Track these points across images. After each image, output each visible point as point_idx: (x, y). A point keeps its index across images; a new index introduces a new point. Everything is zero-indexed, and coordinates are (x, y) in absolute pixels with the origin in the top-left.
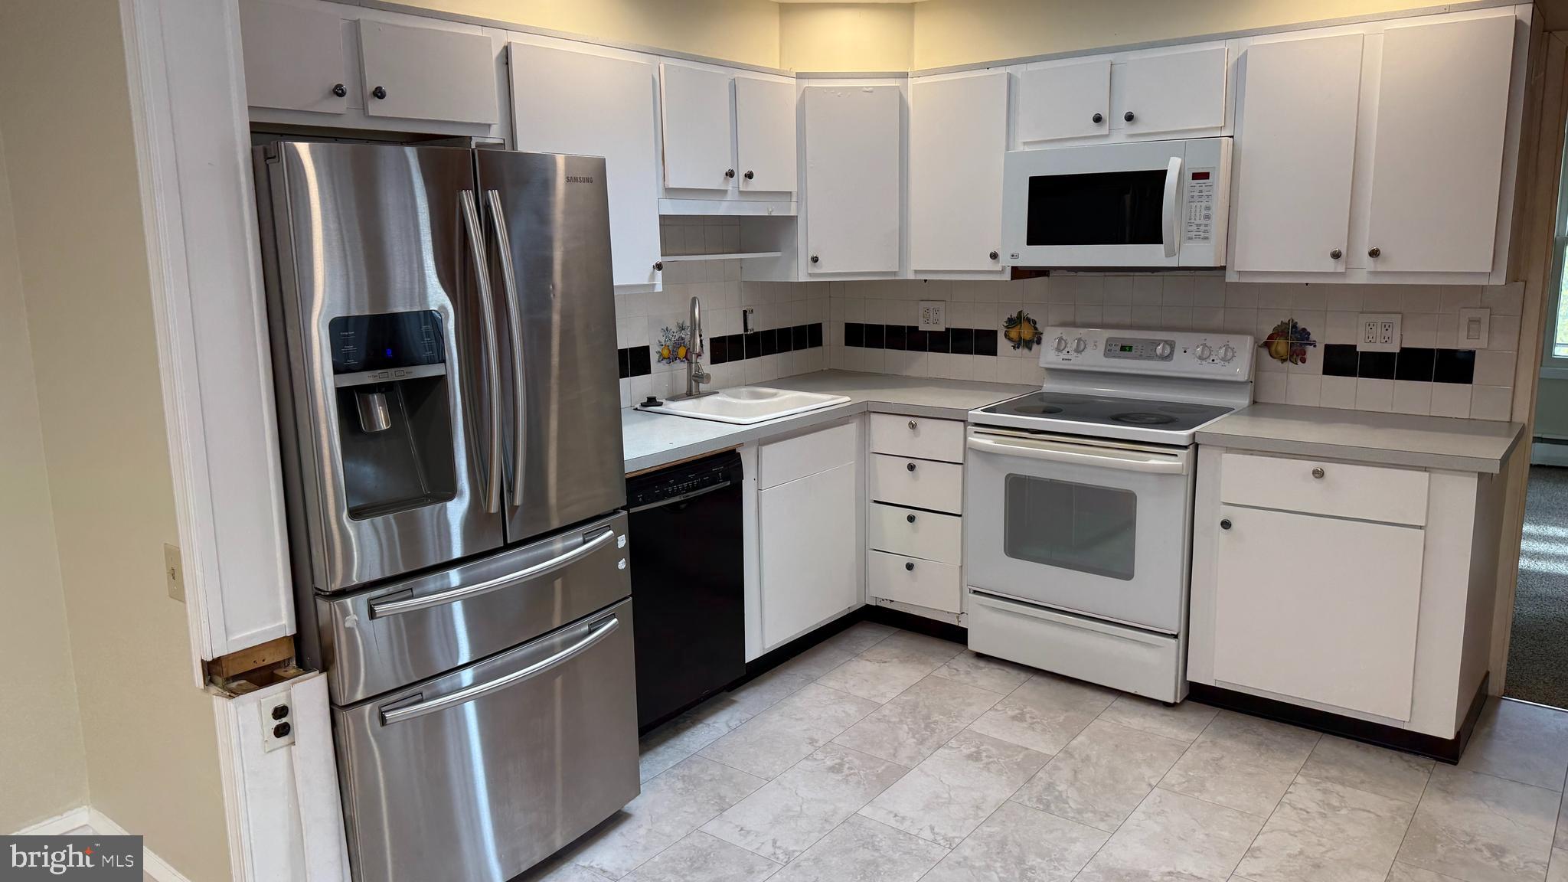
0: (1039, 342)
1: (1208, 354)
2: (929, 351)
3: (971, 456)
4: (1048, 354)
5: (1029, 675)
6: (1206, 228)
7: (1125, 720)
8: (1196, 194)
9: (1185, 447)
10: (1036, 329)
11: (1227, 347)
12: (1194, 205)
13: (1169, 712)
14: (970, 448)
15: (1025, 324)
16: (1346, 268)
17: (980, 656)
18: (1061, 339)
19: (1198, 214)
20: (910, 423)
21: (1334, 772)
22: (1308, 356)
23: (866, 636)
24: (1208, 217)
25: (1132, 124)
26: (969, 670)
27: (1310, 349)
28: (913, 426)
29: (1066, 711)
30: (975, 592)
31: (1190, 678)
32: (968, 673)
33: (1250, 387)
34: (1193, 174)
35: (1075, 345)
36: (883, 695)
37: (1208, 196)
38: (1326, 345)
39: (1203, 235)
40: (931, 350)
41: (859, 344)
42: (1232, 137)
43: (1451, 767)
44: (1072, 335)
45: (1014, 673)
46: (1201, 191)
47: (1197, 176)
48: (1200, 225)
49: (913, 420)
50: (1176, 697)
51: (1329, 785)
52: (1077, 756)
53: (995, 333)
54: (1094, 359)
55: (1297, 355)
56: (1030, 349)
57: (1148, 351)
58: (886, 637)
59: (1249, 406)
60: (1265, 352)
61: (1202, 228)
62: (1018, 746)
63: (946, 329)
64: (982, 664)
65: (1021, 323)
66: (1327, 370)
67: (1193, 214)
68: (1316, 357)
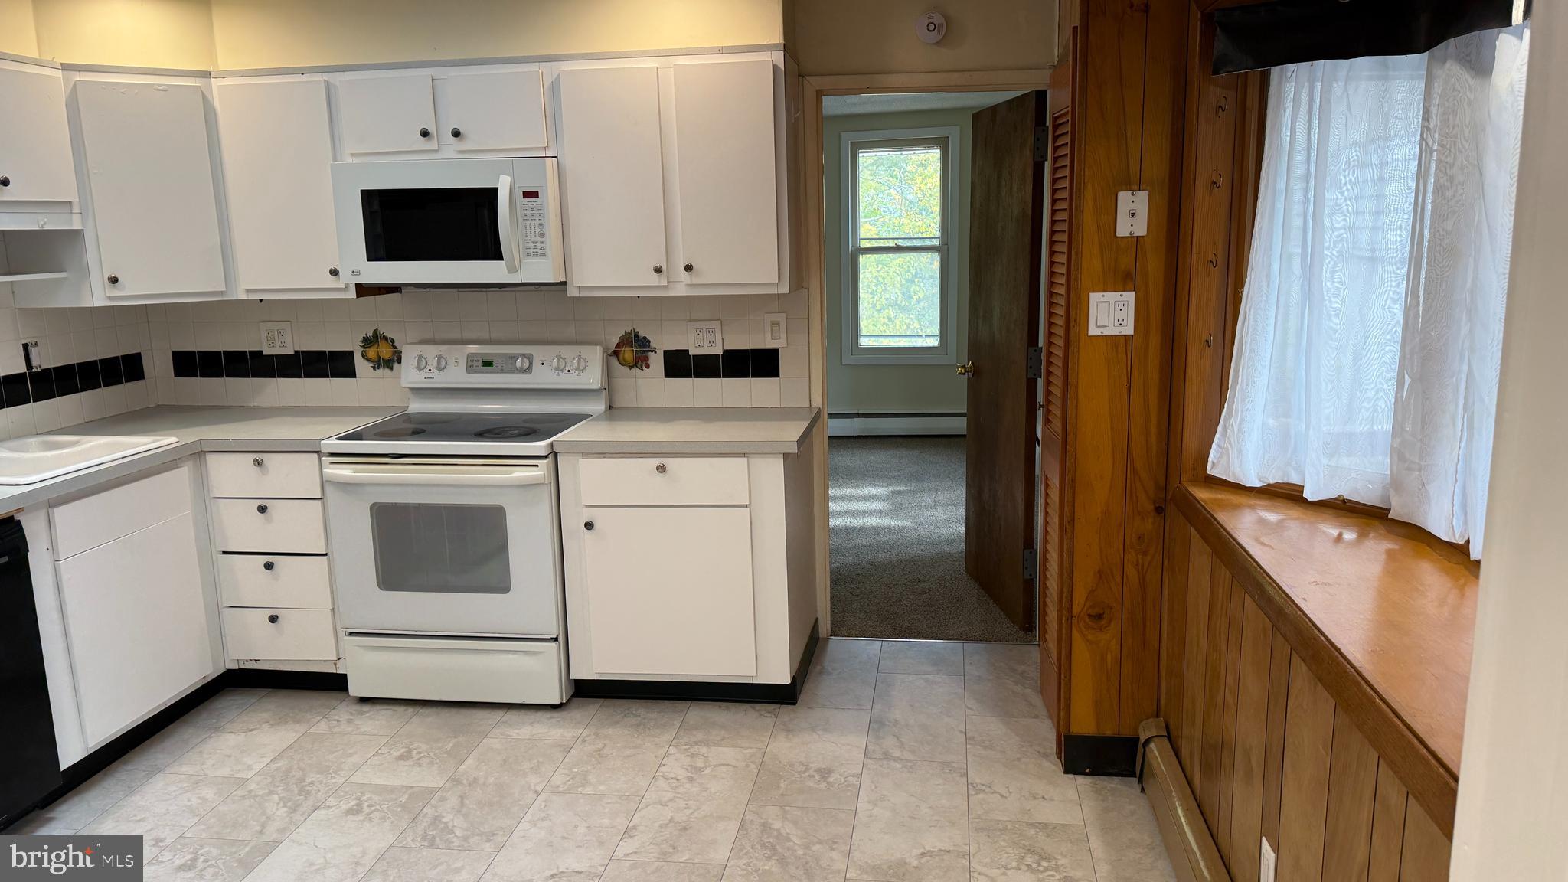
0: (399, 361)
1: (564, 363)
2: (278, 377)
3: (329, 489)
4: (409, 374)
5: (417, 709)
6: (542, 245)
7: (513, 733)
8: (529, 212)
9: (546, 457)
10: (395, 347)
11: (580, 357)
12: (528, 222)
13: (556, 714)
14: (327, 481)
15: (382, 343)
16: (668, 282)
17: (364, 700)
18: (420, 357)
19: (533, 232)
20: (256, 460)
21: (699, 735)
22: (651, 362)
23: (229, 705)
24: (542, 235)
25: (461, 140)
26: (351, 717)
27: (651, 355)
28: (258, 463)
29: (455, 737)
30: (351, 634)
31: (573, 677)
32: (350, 721)
33: (605, 393)
34: (524, 192)
35: (435, 364)
36: (250, 768)
37: (540, 214)
38: (664, 351)
39: (540, 252)
40: (280, 376)
41: (192, 374)
42: (556, 157)
43: (791, 707)
44: (431, 352)
45: (401, 709)
46: (533, 209)
47: (528, 195)
48: (536, 243)
49: (258, 456)
50: (562, 698)
51: (695, 749)
52: (465, 782)
53: (351, 353)
54: (457, 375)
55: (641, 361)
56: (391, 369)
57: (508, 365)
58: (254, 701)
59: (605, 412)
60: (614, 361)
61: (538, 245)
62: (403, 786)
63: (295, 351)
64: (366, 708)
65: (377, 341)
66: (669, 373)
67: (528, 231)
68: (657, 361)
